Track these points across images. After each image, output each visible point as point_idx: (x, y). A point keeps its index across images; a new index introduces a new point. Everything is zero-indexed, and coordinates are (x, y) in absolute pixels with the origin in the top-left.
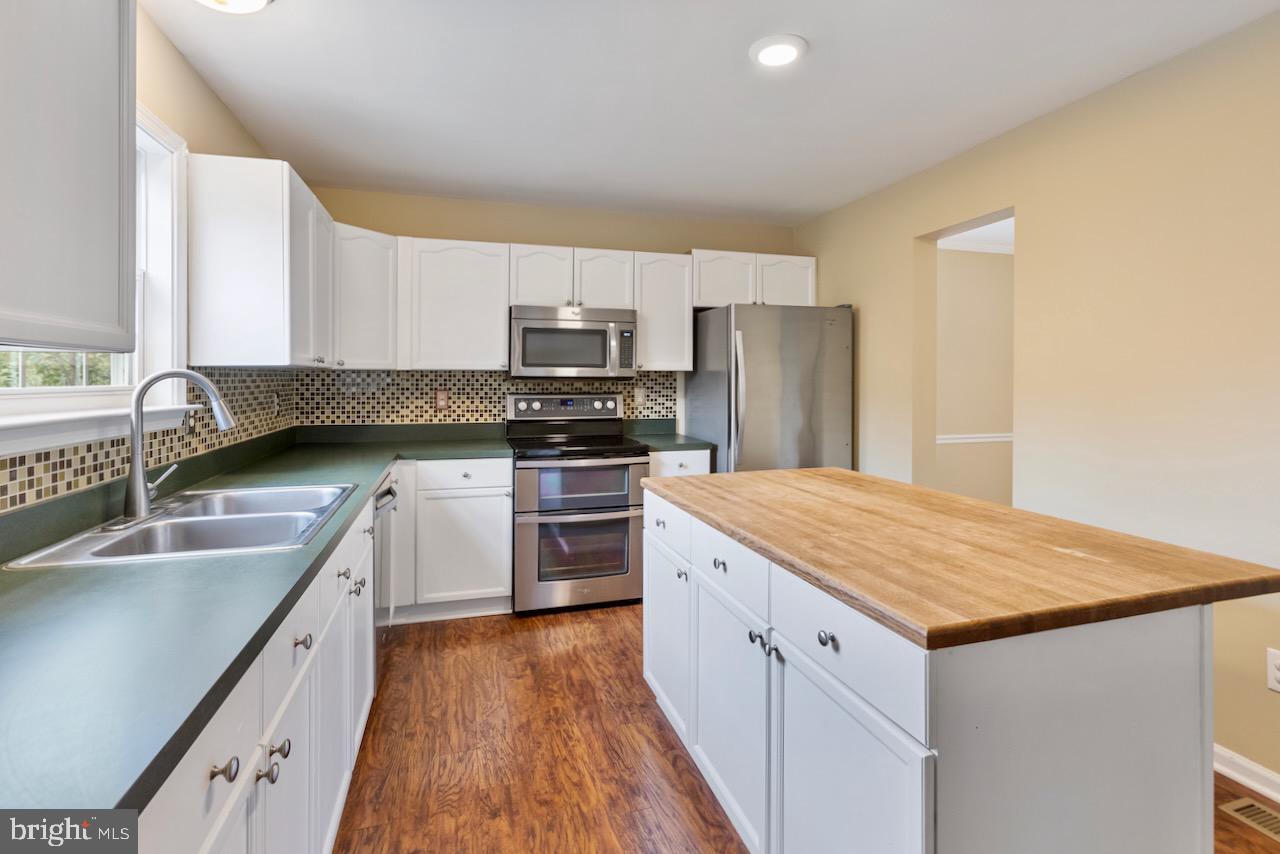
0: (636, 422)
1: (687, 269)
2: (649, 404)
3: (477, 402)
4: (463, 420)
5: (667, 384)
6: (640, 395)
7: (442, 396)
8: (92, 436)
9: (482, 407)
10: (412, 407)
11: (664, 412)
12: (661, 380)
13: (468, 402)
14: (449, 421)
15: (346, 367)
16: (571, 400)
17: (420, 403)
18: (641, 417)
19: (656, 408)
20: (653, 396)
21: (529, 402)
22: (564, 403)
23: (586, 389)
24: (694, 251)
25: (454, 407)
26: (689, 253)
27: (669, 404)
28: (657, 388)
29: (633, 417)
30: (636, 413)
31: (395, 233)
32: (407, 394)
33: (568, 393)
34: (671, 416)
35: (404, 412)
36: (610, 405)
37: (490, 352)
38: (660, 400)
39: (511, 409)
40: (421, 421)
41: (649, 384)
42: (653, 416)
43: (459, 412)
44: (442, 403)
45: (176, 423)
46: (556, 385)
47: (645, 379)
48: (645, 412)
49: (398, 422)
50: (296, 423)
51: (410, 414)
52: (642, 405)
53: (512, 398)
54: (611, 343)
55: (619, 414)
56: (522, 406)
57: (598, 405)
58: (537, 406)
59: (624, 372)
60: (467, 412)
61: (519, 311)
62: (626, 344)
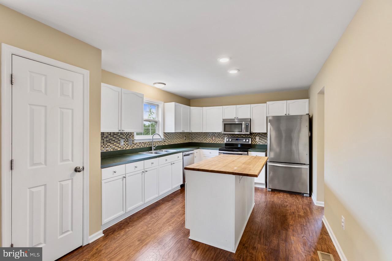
0: (256, 145)
1: (265, 107)
2: (260, 141)
3: (220, 139)
4: (218, 143)
5: (265, 136)
6: (257, 138)
7: (214, 137)
9: (221, 140)
10: (209, 139)
11: (264, 143)
12: (263, 135)
13: (219, 139)
14: (215, 142)
15: (193, 132)
16: (238, 139)
17: (210, 139)
18: (258, 144)
19: (262, 142)
20: (261, 139)
21: (229, 139)
22: (237, 140)
23: (244, 137)
24: (267, 102)
25: (216, 140)
26: (266, 103)
27: (266, 141)
28: (262, 137)
29: (256, 144)
30: (257, 143)
31: (203, 107)
32: (208, 137)
33: (240, 138)
34: (266, 144)
35: (207, 140)
36: (247, 141)
37: (219, 129)
38: (263, 140)
39: (226, 140)
40: (210, 142)
41: (260, 136)
42: (261, 144)
43: (217, 141)
44: (214, 139)
47: (259, 135)
48: (259, 143)
49: (206, 142)
50: (190, 141)
51: (208, 140)
52: (258, 141)
53: (226, 138)
54: (243, 126)
55: (250, 143)
56: (228, 140)
57: (244, 140)
58: (230, 140)
59: (249, 133)
60: (219, 141)
61: (224, 120)
62: (247, 127)
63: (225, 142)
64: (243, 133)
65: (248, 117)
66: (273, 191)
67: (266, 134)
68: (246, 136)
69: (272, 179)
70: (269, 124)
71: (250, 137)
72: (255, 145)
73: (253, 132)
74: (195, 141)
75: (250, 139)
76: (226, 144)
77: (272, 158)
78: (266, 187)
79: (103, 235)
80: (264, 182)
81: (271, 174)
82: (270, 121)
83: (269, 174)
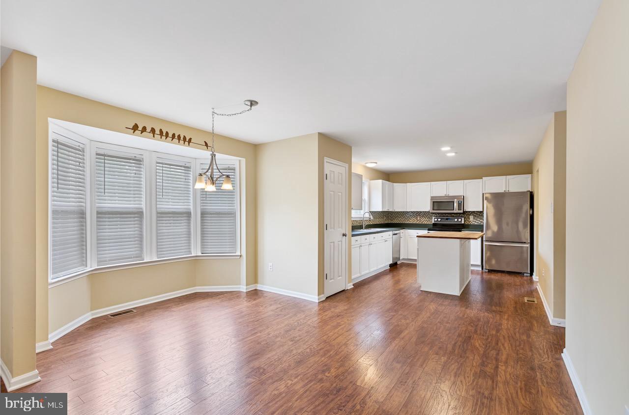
0: (470, 225)
1: (481, 184)
2: (475, 220)
4: (423, 223)
5: (481, 215)
6: (471, 218)
7: (418, 217)
8: (359, 219)
9: (428, 220)
10: (412, 220)
11: (479, 223)
12: (478, 214)
13: (425, 219)
14: (420, 223)
16: (449, 218)
17: (414, 219)
18: (472, 224)
19: (477, 221)
20: (476, 218)
22: (447, 219)
23: (455, 216)
26: (482, 178)
27: (481, 220)
28: (477, 216)
31: (406, 183)
32: (411, 216)
34: (482, 224)
35: (410, 220)
36: (460, 220)
37: (427, 207)
38: (478, 219)
39: (433, 220)
40: (414, 223)
41: (474, 215)
42: (476, 224)
43: (422, 221)
44: (419, 219)
45: (368, 219)
46: (453, 215)
47: (473, 213)
48: (473, 223)
49: (409, 223)
50: (390, 222)
52: (472, 220)
53: (433, 218)
54: (455, 204)
55: (463, 222)
56: (436, 220)
57: (456, 220)
58: (439, 220)
59: (462, 211)
60: (425, 221)
61: (432, 198)
62: (459, 205)
63: (433, 222)
64: (455, 212)
65: (461, 194)
66: (491, 271)
67: (482, 212)
68: (458, 215)
69: (489, 260)
70: (485, 202)
71: (463, 216)
72: (468, 225)
73: (467, 210)
74: (396, 221)
75: (463, 219)
76: (434, 225)
77: (490, 237)
78: (482, 269)
79: (353, 287)
80: (480, 263)
81: (488, 254)
82: (487, 198)
83: (486, 253)
